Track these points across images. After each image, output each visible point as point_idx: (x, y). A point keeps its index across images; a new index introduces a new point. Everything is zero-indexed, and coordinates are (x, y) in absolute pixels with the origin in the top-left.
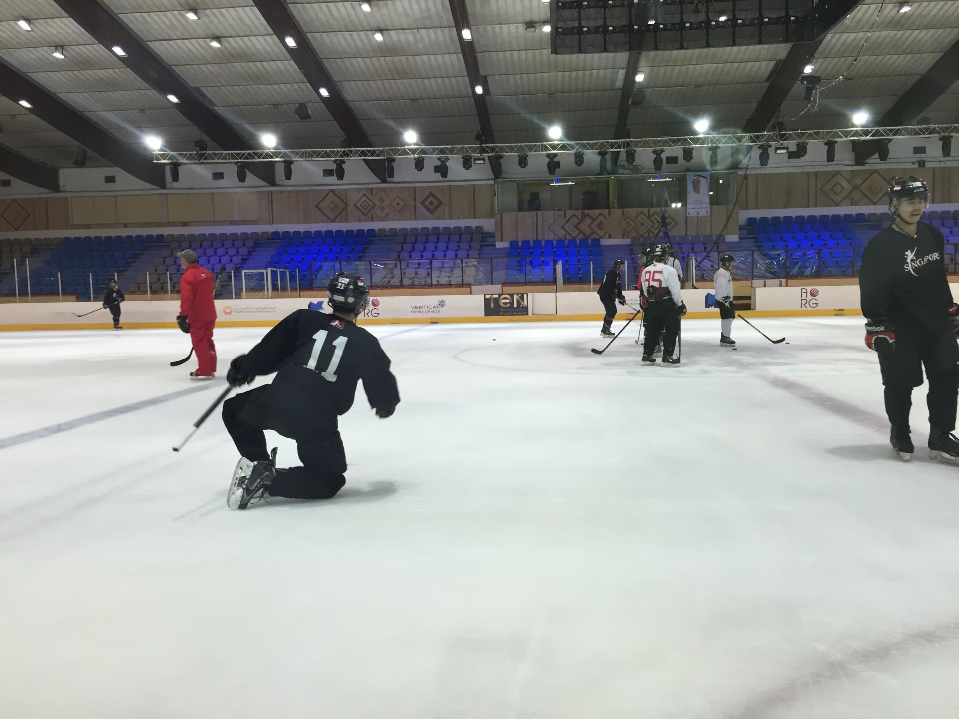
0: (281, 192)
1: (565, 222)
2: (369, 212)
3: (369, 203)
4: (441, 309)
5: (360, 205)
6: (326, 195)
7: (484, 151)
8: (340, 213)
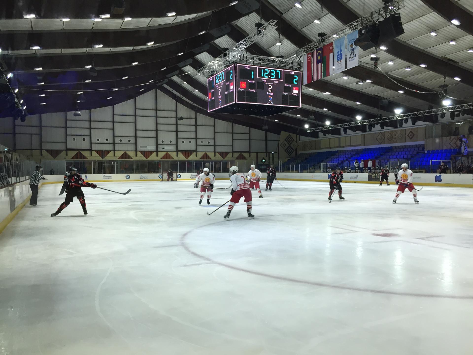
0: (367, 134)
1: (451, 141)
2: (391, 140)
3: (391, 136)
4: (357, 178)
5: (389, 138)
6: (379, 134)
7: (378, 120)
8: (383, 141)
